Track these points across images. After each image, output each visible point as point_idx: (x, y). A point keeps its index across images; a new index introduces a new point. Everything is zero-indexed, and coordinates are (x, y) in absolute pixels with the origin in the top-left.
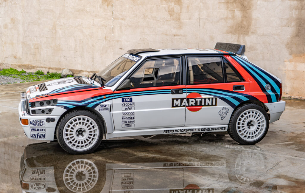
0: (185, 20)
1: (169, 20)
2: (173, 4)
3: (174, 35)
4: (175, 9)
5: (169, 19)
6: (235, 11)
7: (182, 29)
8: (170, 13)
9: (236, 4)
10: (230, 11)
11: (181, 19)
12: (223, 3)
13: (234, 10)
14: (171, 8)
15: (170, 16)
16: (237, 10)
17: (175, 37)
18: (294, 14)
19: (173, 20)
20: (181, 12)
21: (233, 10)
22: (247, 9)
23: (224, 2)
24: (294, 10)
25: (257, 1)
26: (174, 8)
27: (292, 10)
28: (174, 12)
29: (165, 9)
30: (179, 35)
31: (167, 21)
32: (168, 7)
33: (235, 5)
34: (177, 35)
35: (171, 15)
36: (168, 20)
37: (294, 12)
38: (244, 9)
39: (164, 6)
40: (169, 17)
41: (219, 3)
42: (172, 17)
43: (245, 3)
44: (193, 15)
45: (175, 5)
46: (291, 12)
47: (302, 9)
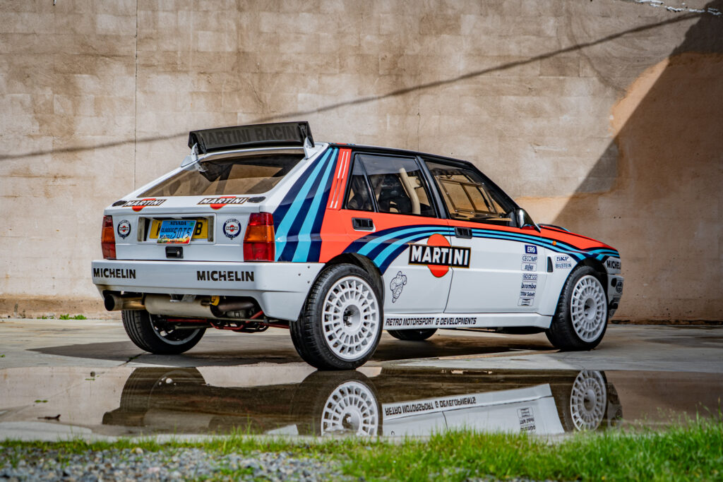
0: (89, 136)
1: (37, 136)
2: (48, 93)
3: (55, 177)
4: (57, 106)
5: (38, 133)
6: (239, 114)
7: (80, 159)
8: (39, 115)
9: (239, 96)
10: (224, 113)
11: (77, 133)
12: (203, 93)
13: (236, 113)
14: (41, 102)
15: (41, 126)
16: (244, 113)
17: (59, 182)
18: (388, 125)
19: (51, 135)
20: (75, 115)
21: (234, 111)
22: (272, 110)
23: (206, 91)
24: (389, 117)
25: (298, 92)
26: (52, 103)
27: (385, 115)
28: (52, 112)
29: (22, 103)
30: (70, 177)
31: (30, 136)
32: (33, 101)
33: (237, 100)
34: (63, 177)
35: (42, 122)
36: (32, 134)
37: (388, 120)
38: (263, 111)
39: (20, 95)
40: (36, 127)
41: (192, 93)
42: (45, 126)
43: (265, 97)
44: (115, 124)
45: (56, 95)
46: (381, 121)
47: (407, 114)
